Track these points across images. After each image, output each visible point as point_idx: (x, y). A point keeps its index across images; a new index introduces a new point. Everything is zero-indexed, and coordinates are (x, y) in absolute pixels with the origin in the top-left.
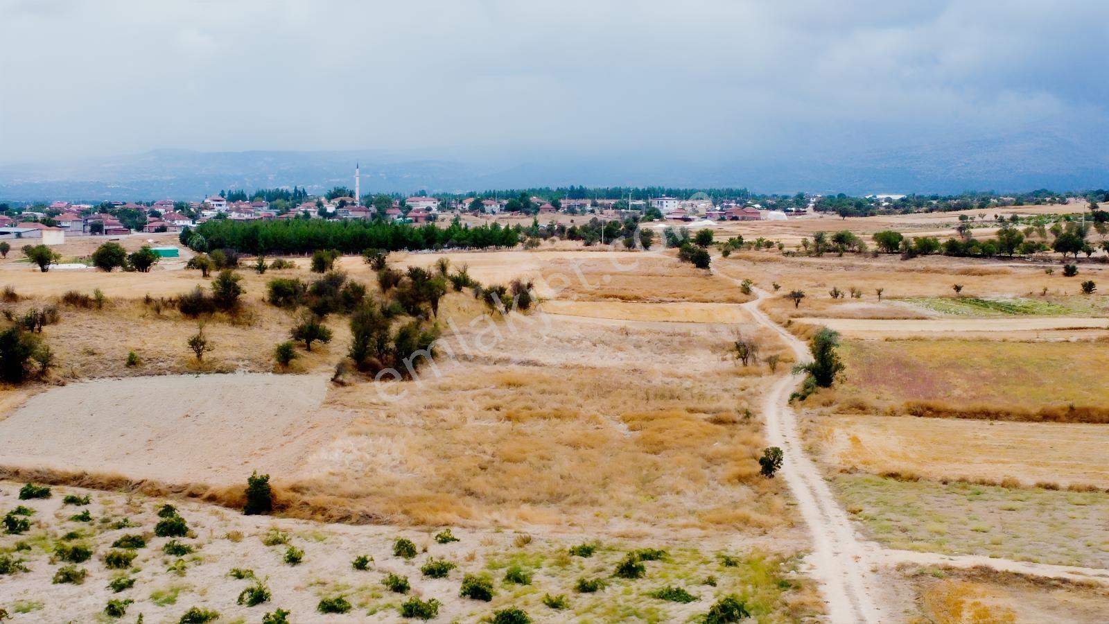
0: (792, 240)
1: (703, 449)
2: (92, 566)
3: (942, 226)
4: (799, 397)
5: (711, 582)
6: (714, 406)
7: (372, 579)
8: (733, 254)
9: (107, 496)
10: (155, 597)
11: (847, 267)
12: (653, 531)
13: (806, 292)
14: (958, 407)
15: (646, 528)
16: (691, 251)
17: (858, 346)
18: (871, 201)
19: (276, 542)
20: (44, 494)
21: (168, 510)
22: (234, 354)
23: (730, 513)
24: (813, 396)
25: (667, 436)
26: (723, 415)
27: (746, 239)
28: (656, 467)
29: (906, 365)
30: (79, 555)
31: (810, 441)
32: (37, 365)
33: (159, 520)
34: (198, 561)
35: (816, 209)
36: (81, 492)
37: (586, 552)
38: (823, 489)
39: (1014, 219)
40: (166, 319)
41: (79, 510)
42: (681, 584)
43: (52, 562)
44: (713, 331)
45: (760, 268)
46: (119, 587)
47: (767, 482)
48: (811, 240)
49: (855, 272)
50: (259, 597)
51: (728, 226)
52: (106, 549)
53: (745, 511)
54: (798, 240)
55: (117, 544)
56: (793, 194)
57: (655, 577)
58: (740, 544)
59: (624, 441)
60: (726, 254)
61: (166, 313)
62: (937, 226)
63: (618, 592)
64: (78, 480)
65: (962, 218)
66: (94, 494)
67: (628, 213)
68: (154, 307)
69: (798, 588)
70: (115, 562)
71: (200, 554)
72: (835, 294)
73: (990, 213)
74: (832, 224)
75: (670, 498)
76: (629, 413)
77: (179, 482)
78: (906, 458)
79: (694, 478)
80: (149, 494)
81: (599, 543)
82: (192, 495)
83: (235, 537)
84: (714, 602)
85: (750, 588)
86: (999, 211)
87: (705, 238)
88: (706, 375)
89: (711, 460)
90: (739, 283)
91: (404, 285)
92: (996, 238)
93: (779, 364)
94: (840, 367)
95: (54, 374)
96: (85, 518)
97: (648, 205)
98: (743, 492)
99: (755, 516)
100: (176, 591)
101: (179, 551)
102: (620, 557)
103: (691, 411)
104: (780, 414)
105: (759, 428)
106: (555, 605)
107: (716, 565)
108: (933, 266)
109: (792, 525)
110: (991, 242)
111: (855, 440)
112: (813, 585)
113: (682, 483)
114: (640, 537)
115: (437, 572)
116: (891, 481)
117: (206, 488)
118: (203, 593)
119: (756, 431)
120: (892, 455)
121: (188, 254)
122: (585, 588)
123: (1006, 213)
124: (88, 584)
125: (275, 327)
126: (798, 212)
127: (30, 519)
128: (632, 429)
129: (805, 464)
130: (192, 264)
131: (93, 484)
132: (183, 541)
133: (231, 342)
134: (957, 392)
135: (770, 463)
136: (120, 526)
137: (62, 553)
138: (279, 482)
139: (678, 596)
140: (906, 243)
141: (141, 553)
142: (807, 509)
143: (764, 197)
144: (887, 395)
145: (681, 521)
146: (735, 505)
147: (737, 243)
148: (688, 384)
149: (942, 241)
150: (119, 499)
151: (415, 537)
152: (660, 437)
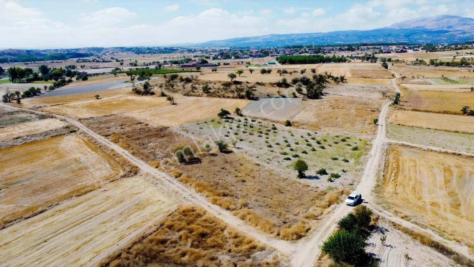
2: (263, 135)
5: (356, 143)
7: (303, 139)
9: (264, 122)
10: (272, 140)
12: (350, 133)
19: (290, 132)
20: (255, 121)
21: (274, 125)
23: (365, 131)
26: (373, 110)
30: (261, 132)
31: (387, 116)
32: (252, 96)
33: (272, 127)
34: (278, 134)
36: (260, 121)
37: (337, 136)
38: (384, 127)
41: (260, 124)
42: (350, 143)
43: (257, 133)
46: (267, 138)
47: (375, 125)
50: (286, 141)
52: (264, 132)
55: (266, 131)
57: (347, 142)
58: (363, 137)
63: (340, 144)
64: (259, 118)
66: (262, 121)
70: (266, 134)
71: (278, 133)
72: (413, 77)
75: (356, 127)
77: (275, 120)
78: (404, 121)
79: (362, 123)
80: (270, 122)
82: (277, 122)
83: (283, 131)
89: (366, 120)
93: (390, 97)
95: (255, 97)
96: (261, 126)
98: (370, 126)
99: (369, 131)
100: (275, 139)
101: (276, 132)
102: (342, 138)
104: (385, 109)
112: (372, 145)
113: (359, 124)
115: (313, 139)
116: (399, 126)
117: (279, 121)
118: (278, 140)
120: (402, 120)
122: (335, 143)
124: (263, 137)
127: (254, 125)
128: (355, 112)
131: (262, 119)
132: (276, 131)
134: (424, 106)
135: (375, 121)
136: (266, 127)
137: (259, 132)
138: (291, 121)
139: (349, 145)
141: (270, 132)
142: (379, 130)
145: (356, 132)
150: (266, 122)
151: (311, 133)
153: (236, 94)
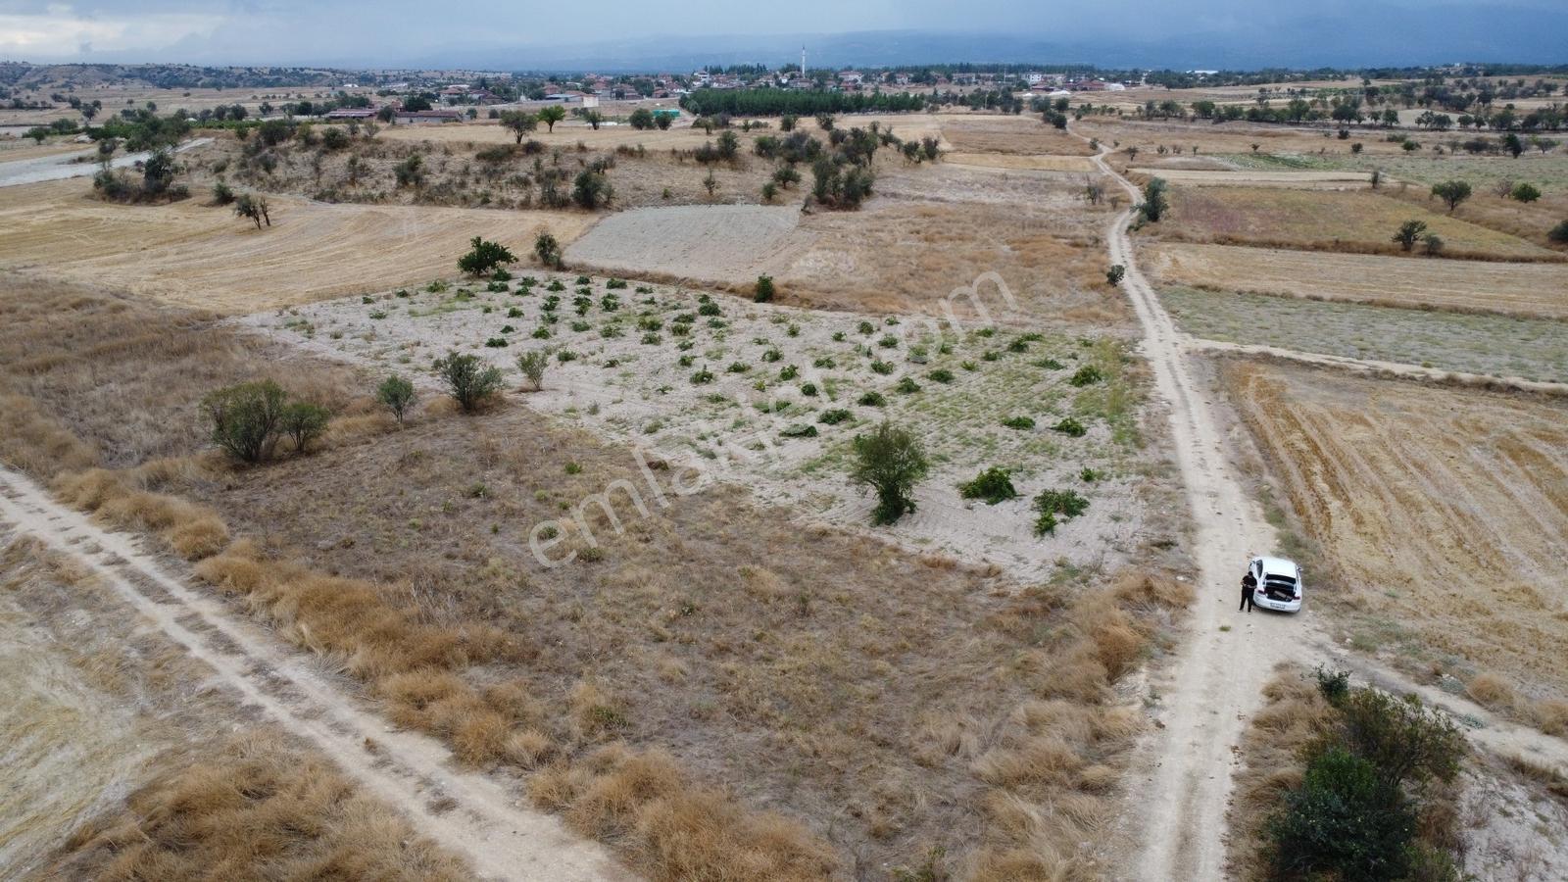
0: (1129, 107)
1: (1065, 265)
2: (663, 333)
3: (1245, 97)
4: (1133, 229)
5: (1074, 356)
6: (1072, 234)
7: (848, 347)
8: (1084, 118)
9: (663, 288)
10: (708, 355)
11: (1170, 129)
12: (1032, 321)
13: (1140, 148)
14: (1251, 238)
15: (1027, 319)
16: (1052, 115)
17: (1178, 190)
18: (1190, 75)
19: (780, 321)
20: (622, 286)
21: (705, 298)
22: (733, 190)
23: (1086, 311)
24: (1144, 228)
25: (1039, 255)
26: (1079, 241)
27: (1094, 106)
28: (1032, 276)
29: (1214, 206)
30: (654, 326)
31: (1142, 261)
32: (604, 197)
33: (700, 305)
34: (731, 333)
35: (1147, 82)
36: (647, 285)
37: (988, 333)
38: (1152, 296)
39: (1303, 92)
40: (686, 165)
41: (647, 297)
42: (1053, 357)
43: (638, 330)
44: (1069, 178)
45: (1103, 129)
46: (684, 347)
47: (1111, 289)
48: (1144, 107)
49: (1177, 133)
50: (775, 357)
51: (1080, 95)
52: (669, 323)
53: (1096, 309)
54: (1134, 107)
55: (676, 320)
56: (1129, 68)
57: (1035, 352)
58: (1093, 332)
59: (1007, 258)
60: (1078, 118)
61: (687, 161)
62: (1242, 97)
63: (1009, 360)
64: (642, 276)
65: (1262, 90)
66: (654, 286)
67: (1003, 86)
68: (679, 156)
69: (1134, 362)
70: (679, 331)
71: (731, 328)
72: (1161, 150)
73: (1284, 87)
74: (1160, 94)
75: (1042, 299)
76: (1012, 238)
77: (709, 279)
78: (1213, 275)
79: (1059, 285)
80: (690, 287)
81: (996, 328)
82: (719, 288)
83: (751, 317)
84: (1077, 370)
85: (1101, 362)
86: (1290, 86)
87: (1062, 105)
88: (1065, 210)
89: (1070, 273)
90: (1089, 140)
91: (847, 142)
92: (1286, 107)
93: (1120, 204)
94: (1166, 207)
95: (615, 204)
96: (652, 302)
97: (1018, 78)
98: (1094, 296)
99: (1104, 313)
100: (723, 351)
101: (718, 325)
102: (1009, 339)
103: (1056, 237)
104: (1120, 240)
105: (1105, 250)
106: (970, 368)
107: (1076, 345)
108: (1237, 129)
109: (1130, 320)
110: (1284, 110)
111: (1175, 261)
112: (1146, 361)
113: (1051, 289)
114: (1024, 325)
115: (889, 344)
116: (1201, 291)
117: (727, 284)
118: (738, 353)
119: (1103, 252)
120: (1202, 273)
121: (691, 119)
122: (989, 357)
123: (1297, 87)
124: (663, 345)
125: (761, 172)
126: (1134, 85)
127: (619, 301)
128: (1013, 249)
129: (1138, 278)
130: (697, 125)
131: (652, 280)
132: (719, 319)
133: (731, 182)
134: (1252, 227)
135: (1114, 276)
136: (675, 308)
137: (643, 324)
138: (778, 281)
139: (1053, 365)
140: (1218, 111)
141: (694, 326)
142: (1141, 309)
143: (1107, 71)
144: (1199, 228)
145: (1051, 315)
146: (1089, 305)
147: (1087, 109)
148: (1052, 217)
149: (1246, 109)
150: (672, 290)
151: (874, 322)
152: (1034, 255)
153: (537, 191)
